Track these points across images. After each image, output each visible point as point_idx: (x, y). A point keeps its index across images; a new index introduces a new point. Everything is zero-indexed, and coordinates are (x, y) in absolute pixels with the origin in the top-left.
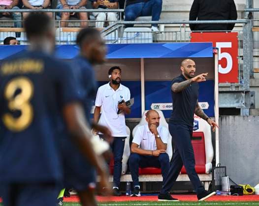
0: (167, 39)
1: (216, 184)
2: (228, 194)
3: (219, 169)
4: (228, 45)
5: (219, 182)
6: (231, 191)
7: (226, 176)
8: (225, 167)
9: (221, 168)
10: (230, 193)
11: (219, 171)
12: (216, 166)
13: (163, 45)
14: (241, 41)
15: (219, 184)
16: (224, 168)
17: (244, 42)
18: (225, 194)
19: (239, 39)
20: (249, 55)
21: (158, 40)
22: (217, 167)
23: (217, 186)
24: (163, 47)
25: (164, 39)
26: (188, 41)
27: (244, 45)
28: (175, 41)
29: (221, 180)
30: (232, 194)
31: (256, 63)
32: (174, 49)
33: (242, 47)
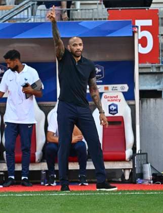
0: (83, 17)
1: (137, 172)
2: (150, 183)
3: (140, 156)
5: (140, 170)
6: (153, 179)
7: (147, 163)
8: (146, 154)
9: (142, 156)
10: (152, 182)
11: (140, 158)
12: (137, 152)
13: (80, 24)
15: (140, 172)
16: (145, 155)
18: (146, 183)
19: (160, 17)
21: (74, 18)
22: (138, 154)
23: (138, 174)
25: (80, 17)
26: (105, 19)
28: (91, 19)
29: (142, 168)
30: (153, 183)
32: (91, 28)
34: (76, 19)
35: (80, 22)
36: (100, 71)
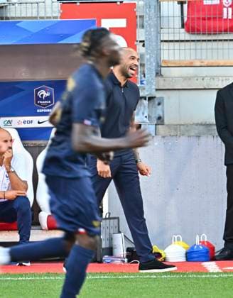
0: (23, 15)
1: (103, 246)
2: (124, 261)
3: (108, 221)
4: (122, 23)
5: (108, 242)
6: (127, 257)
7: (119, 232)
8: (118, 218)
9: (112, 221)
10: (126, 260)
11: (108, 225)
12: (104, 217)
13: (18, 24)
14: (142, 17)
15: (108, 246)
16: (116, 220)
17: (146, 19)
18: (118, 262)
19: (138, 14)
20: (154, 38)
21: (8, 15)
22: (106, 219)
23: (106, 248)
24: (18, 27)
25: (18, 15)
26: (56, 17)
27: (145, 24)
28: (36, 18)
29: (111, 239)
30: (129, 261)
31: (166, 52)
32: (34, 30)
33: (143, 27)
34: (13, 18)
35: (19, 22)
36: (48, 94)
